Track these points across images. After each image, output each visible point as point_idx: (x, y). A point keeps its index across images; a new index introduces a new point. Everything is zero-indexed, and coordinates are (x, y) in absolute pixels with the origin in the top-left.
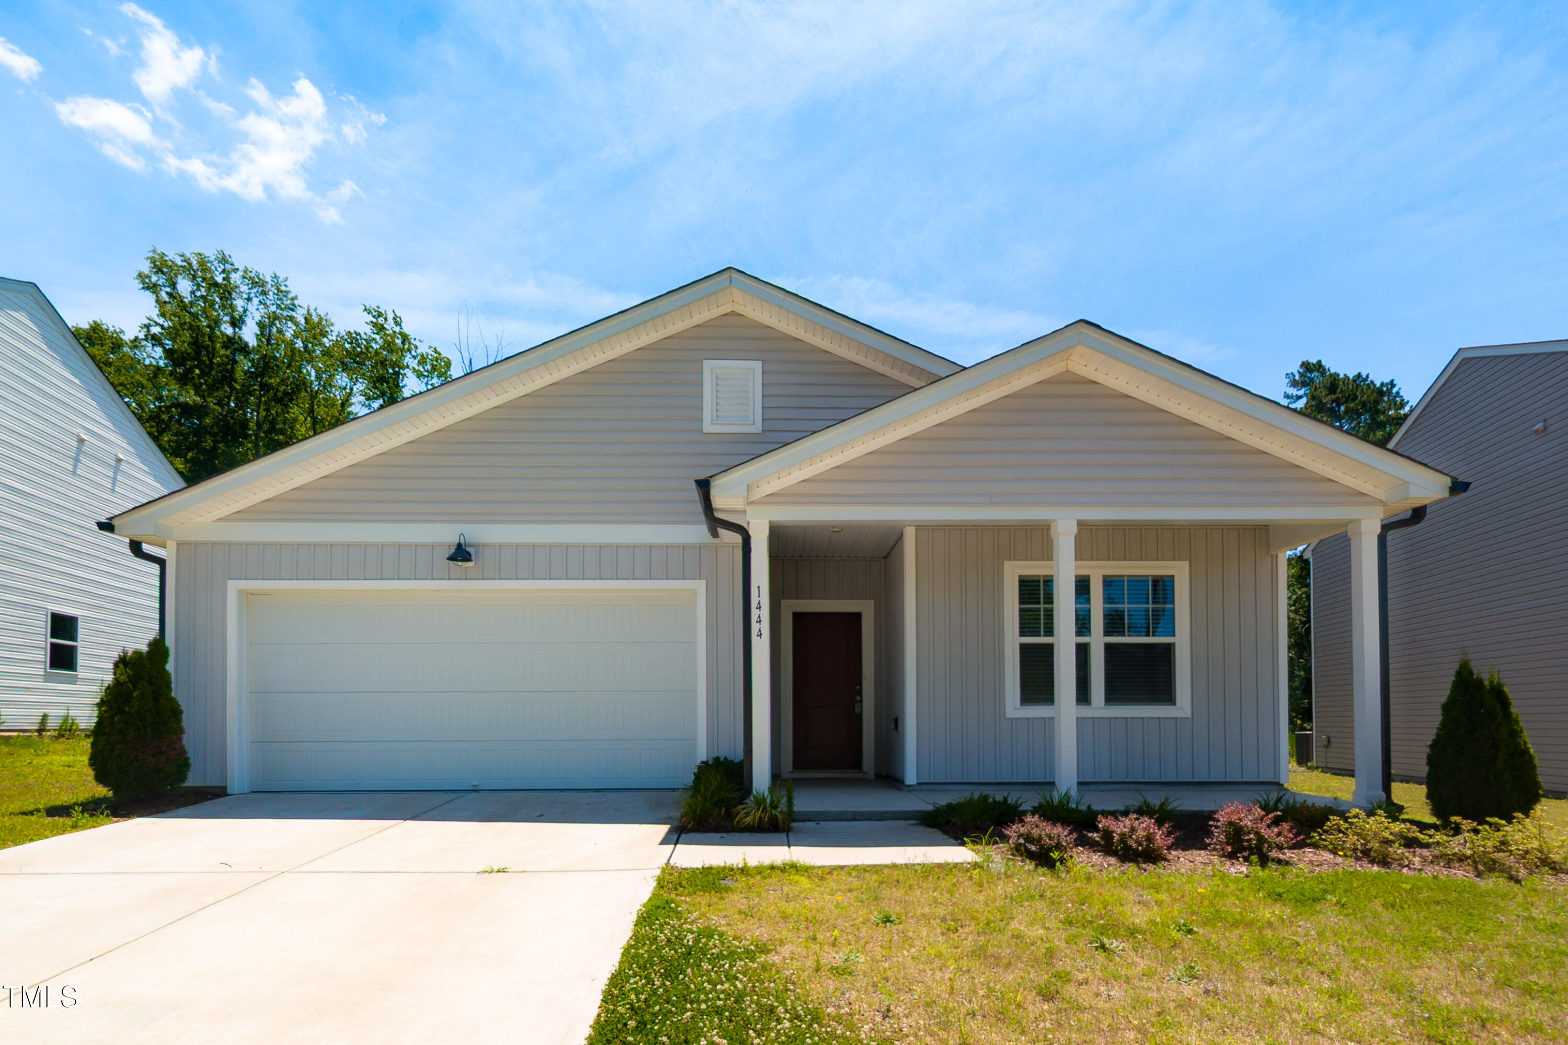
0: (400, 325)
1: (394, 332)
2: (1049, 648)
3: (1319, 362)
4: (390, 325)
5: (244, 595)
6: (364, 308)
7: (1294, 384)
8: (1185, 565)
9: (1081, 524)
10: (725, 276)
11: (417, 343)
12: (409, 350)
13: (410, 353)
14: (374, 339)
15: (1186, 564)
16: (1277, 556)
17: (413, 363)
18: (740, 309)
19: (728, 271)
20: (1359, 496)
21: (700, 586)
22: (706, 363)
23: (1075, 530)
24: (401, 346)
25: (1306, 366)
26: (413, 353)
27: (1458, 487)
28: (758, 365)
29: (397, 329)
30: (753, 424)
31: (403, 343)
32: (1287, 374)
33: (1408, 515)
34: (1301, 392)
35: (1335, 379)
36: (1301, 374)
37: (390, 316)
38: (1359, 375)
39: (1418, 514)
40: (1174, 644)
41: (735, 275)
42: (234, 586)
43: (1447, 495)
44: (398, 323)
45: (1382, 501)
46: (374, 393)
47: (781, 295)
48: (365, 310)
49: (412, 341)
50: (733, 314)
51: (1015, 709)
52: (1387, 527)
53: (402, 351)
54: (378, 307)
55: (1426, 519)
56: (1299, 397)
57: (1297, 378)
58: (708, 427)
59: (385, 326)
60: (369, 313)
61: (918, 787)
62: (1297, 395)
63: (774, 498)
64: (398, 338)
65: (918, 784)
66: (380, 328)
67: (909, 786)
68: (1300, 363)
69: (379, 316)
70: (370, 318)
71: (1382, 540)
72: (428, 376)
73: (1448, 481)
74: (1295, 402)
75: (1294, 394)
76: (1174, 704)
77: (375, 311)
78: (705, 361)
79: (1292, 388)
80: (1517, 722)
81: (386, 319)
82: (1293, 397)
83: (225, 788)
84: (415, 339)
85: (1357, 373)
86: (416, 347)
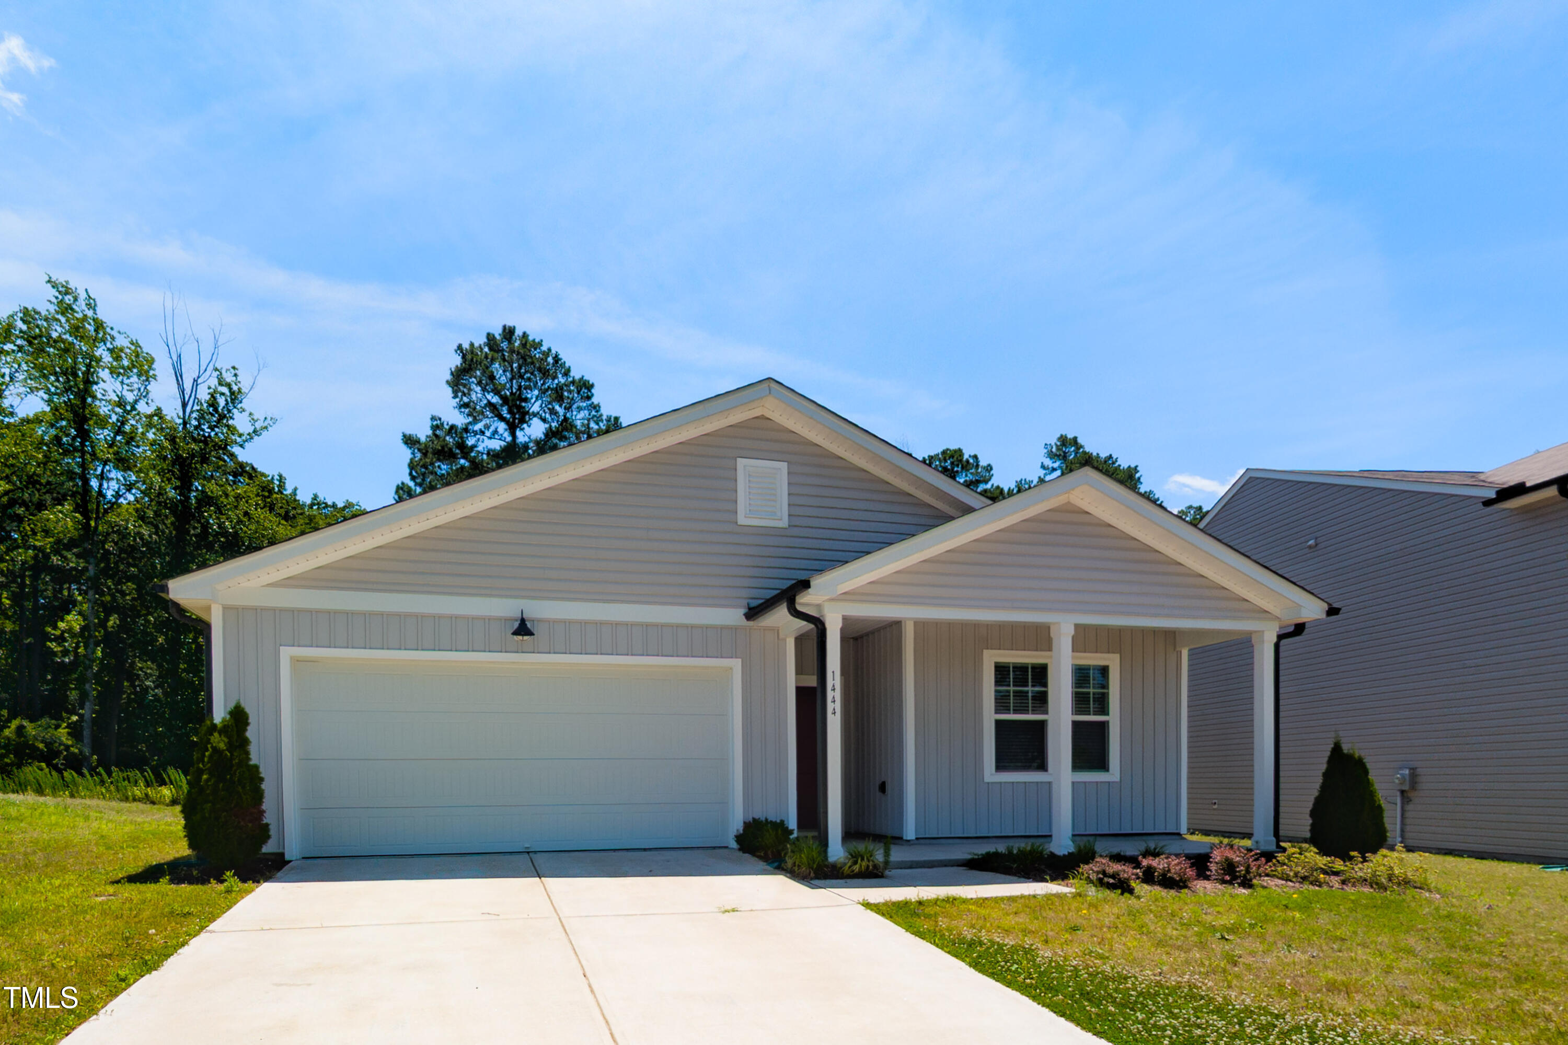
0: (94, 310)
1: (85, 316)
2: (1041, 727)
3: (1075, 439)
4: (81, 307)
5: (295, 661)
6: (47, 279)
7: (1051, 455)
8: (1116, 657)
9: (1077, 626)
10: (765, 385)
11: (114, 333)
12: (104, 341)
13: (105, 344)
14: (58, 320)
15: (1118, 655)
16: (1181, 652)
17: (107, 358)
18: (768, 414)
19: (767, 381)
20: (1263, 613)
21: (736, 664)
22: (741, 462)
23: (1072, 632)
24: (94, 334)
25: (1063, 440)
26: (109, 345)
27: (1332, 611)
28: (784, 466)
29: (90, 313)
30: (781, 520)
31: (96, 331)
32: (1046, 444)
33: (1291, 629)
34: (1056, 465)
35: (1089, 457)
36: (1058, 449)
37: (83, 295)
38: (1110, 457)
39: (1300, 628)
40: (1108, 722)
41: (773, 385)
42: (287, 653)
43: (1324, 616)
44: (92, 306)
45: (1278, 618)
46: (57, 388)
47: (812, 407)
48: (49, 281)
49: (108, 330)
50: (763, 417)
51: (991, 775)
52: (1281, 637)
53: (94, 340)
54: (67, 282)
55: (1304, 633)
56: (1054, 470)
57: (1054, 450)
58: (742, 520)
59: (74, 307)
60: (53, 287)
61: (916, 842)
62: (1052, 467)
63: (848, 596)
64: (90, 324)
65: (917, 839)
66: (66, 309)
67: (909, 841)
68: (1059, 436)
69: (67, 293)
70: (54, 292)
71: (1277, 646)
72: (123, 375)
73: (1326, 607)
74: (1050, 474)
75: (1050, 466)
76: (1108, 770)
77: (63, 286)
78: (738, 459)
79: (1048, 459)
80: (1372, 785)
81: (76, 299)
82: (1048, 469)
83: (282, 855)
84: (112, 329)
85: (1108, 455)
86: (113, 338)
